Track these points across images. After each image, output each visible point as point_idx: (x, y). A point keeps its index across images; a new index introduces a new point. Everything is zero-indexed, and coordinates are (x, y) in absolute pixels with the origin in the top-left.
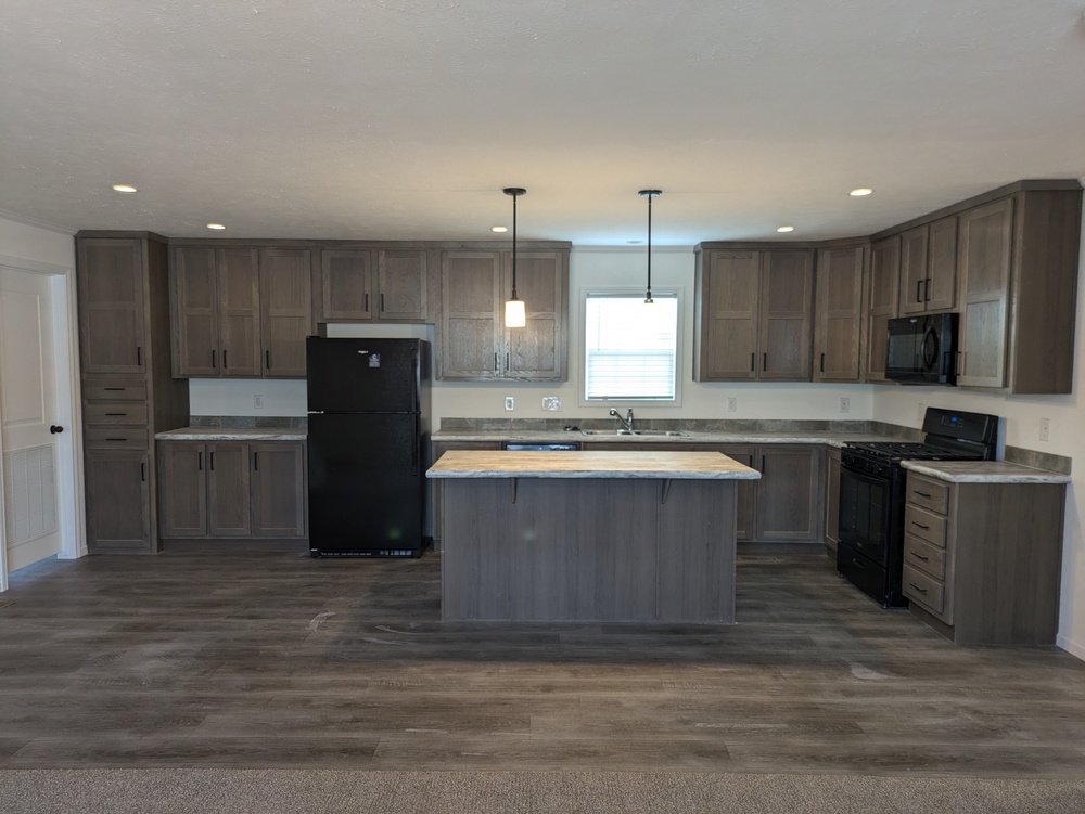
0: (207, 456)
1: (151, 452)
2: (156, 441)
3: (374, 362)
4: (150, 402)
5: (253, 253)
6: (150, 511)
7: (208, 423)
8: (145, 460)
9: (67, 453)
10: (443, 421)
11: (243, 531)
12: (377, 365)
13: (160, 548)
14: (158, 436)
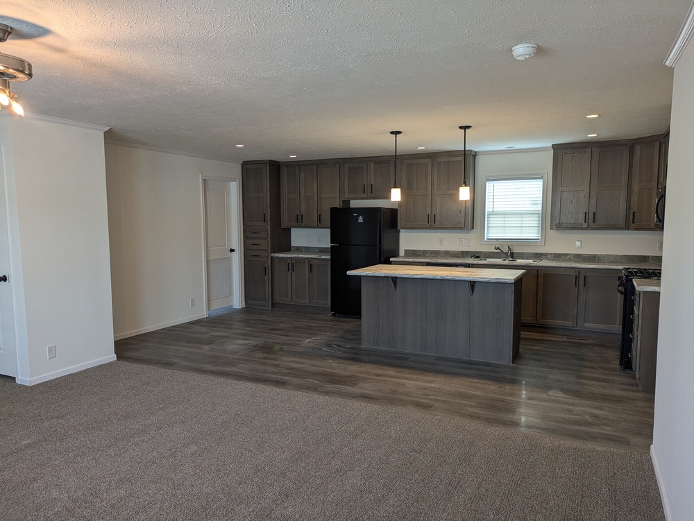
0: (292, 265)
1: (269, 262)
2: (272, 257)
3: (361, 220)
4: (269, 239)
5: (315, 167)
6: (268, 289)
7: (298, 249)
8: (267, 266)
9: (237, 261)
10: (406, 251)
11: (306, 301)
12: (362, 221)
13: (273, 307)
14: (272, 255)
